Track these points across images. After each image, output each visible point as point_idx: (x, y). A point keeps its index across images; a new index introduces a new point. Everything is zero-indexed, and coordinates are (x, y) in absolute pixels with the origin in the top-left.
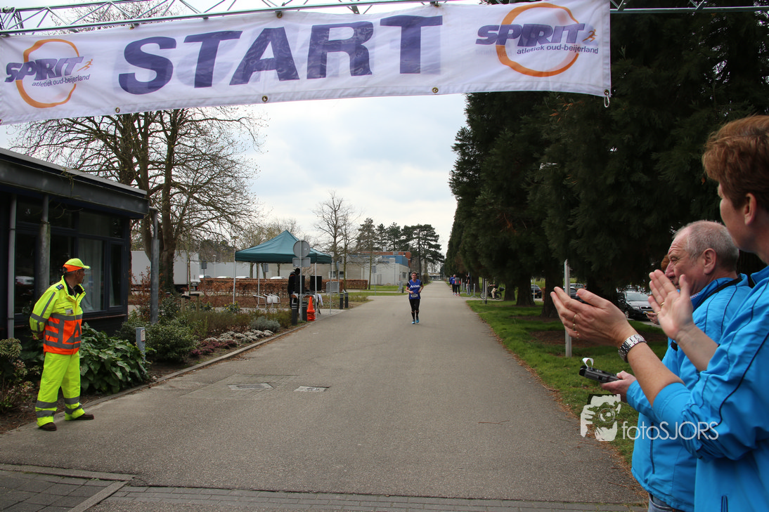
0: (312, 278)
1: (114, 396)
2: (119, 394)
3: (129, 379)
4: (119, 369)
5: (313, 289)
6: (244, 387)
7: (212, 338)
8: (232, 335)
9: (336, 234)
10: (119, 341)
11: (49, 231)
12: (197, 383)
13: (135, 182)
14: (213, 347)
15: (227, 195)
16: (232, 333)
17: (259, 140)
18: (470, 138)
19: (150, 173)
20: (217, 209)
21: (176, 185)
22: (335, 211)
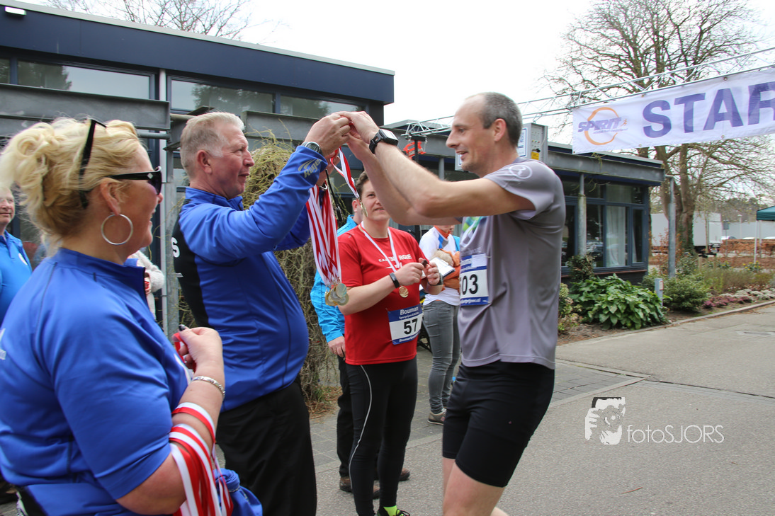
1: (637, 331)
2: (641, 330)
3: (649, 319)
4: (640, 310)
6: (750, 333)
7: (727, 294)
8: (749, 293)
10: (641, 289)
11: (585, 202)
12: (708, 328)
14: (726, 301)
16: (749, 290)
21: (693, 146)
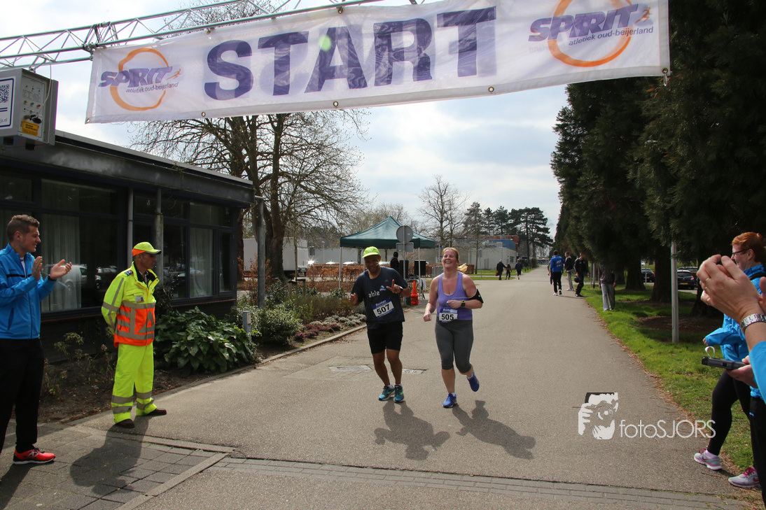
0: (416, 263)
1: (222, 375)
2: (227, 374)
3: (236, 360)
4: (226, 350)
5: (416, 273)
6: (344, 368)
7: (317, 322)
8: (337, 319)
9: (442, 219)
10: (227, 324)
11: (162, 221)
12: (300, 364)
13: (245, 173)
14: (317, 330)
15: (333, 183)
16: (336, 317)
17: (363, 128)
18: (571, 118)
19: (259, 164)
20: (323, 196)
21: (283, 174)
22: (441, 196)
